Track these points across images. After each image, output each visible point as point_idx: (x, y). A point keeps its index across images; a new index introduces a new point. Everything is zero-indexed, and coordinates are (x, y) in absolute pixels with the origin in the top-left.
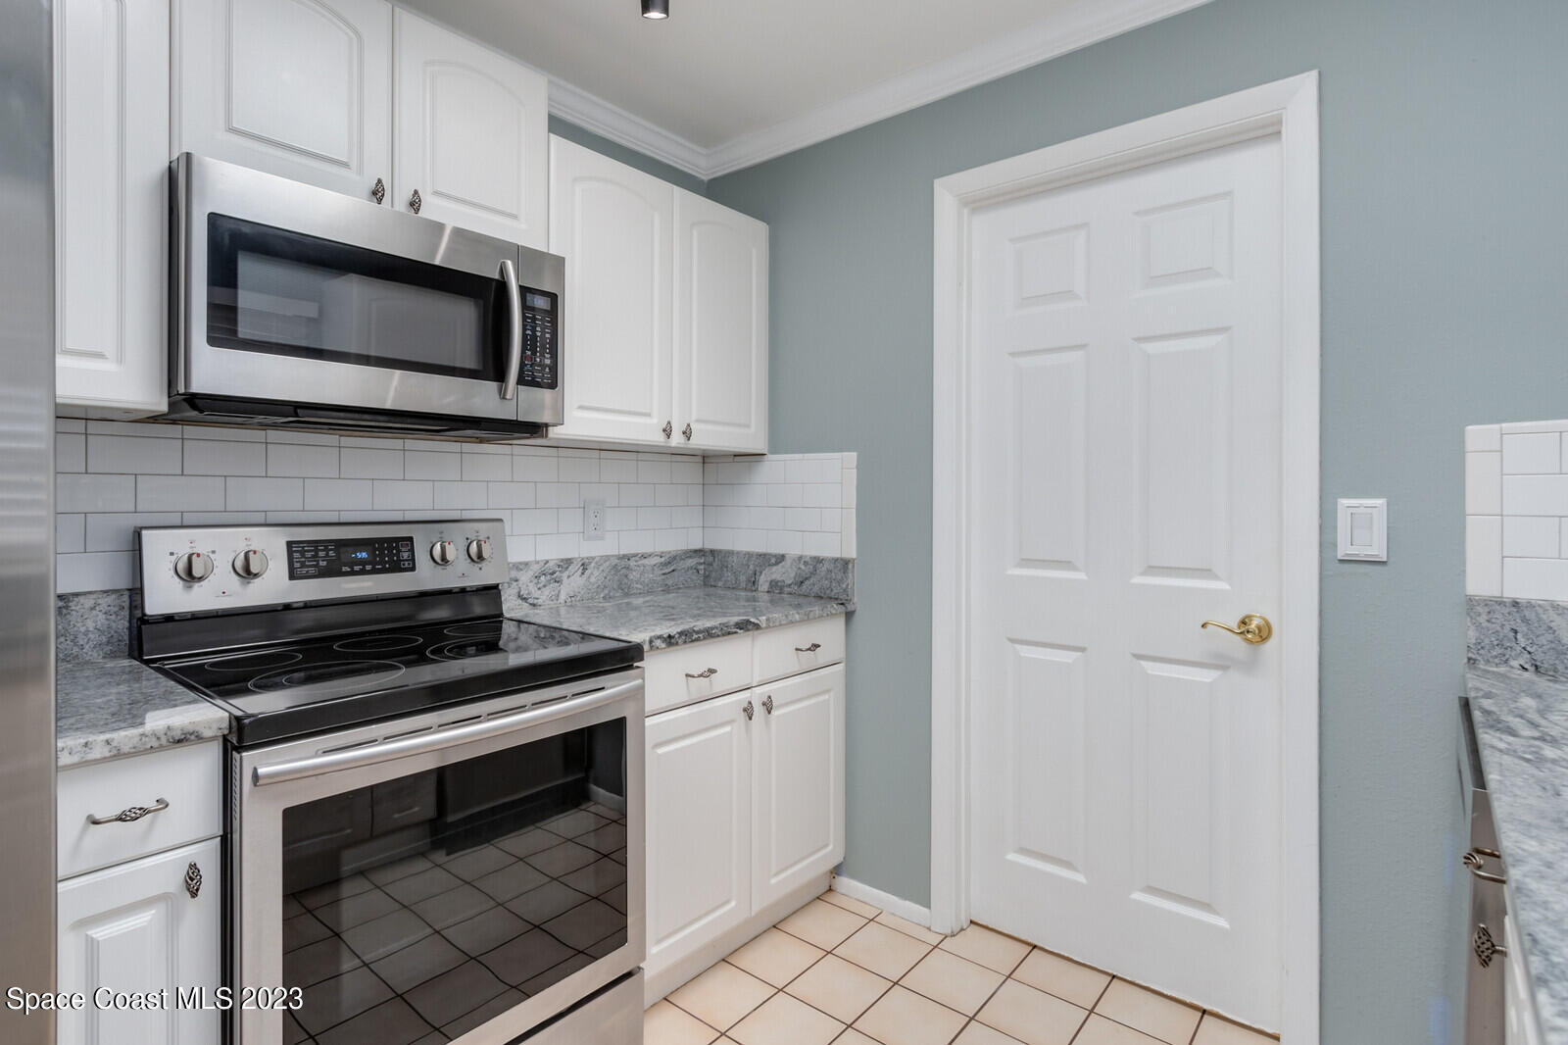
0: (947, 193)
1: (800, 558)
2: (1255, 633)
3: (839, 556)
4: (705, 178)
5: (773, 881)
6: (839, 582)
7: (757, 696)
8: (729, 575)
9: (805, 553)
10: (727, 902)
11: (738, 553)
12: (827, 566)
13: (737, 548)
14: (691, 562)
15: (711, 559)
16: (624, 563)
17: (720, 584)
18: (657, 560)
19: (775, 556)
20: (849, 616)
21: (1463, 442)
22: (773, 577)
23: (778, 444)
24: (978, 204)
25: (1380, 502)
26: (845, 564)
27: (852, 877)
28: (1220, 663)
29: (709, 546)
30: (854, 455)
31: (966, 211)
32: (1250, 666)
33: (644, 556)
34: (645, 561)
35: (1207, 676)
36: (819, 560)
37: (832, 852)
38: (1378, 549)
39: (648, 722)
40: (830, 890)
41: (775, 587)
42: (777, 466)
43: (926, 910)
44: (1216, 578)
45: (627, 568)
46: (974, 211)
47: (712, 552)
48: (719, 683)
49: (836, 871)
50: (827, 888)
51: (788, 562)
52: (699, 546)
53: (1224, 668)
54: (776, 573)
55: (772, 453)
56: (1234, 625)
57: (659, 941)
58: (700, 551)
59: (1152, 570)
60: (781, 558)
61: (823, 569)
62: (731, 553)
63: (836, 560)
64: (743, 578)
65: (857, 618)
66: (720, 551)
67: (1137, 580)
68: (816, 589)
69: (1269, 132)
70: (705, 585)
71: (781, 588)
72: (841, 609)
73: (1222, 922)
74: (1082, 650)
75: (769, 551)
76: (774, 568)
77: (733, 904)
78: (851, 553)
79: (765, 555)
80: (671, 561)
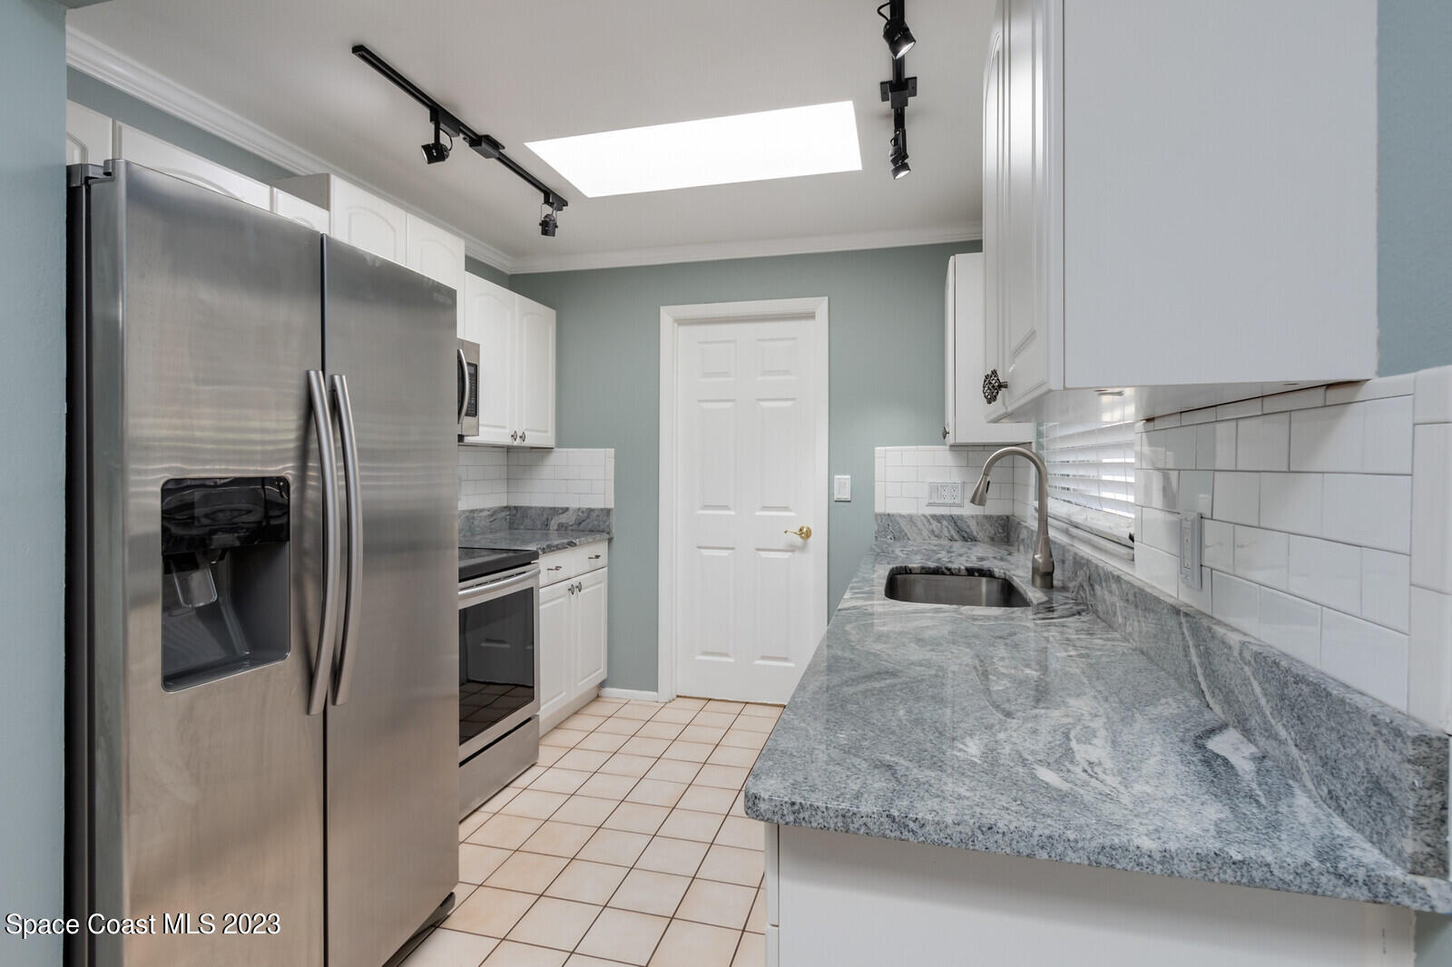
0: (667, 314)
1: (579, 509)
2: (805, 534)
3: (603, 507)
4: (509, 273)
5: (580, 684)
6: (605, 522)
7: (575, 581)
8: (528, 522)
9: (581, 506)
10: (561, 693)
11: (535, 508)
12: (596, 513)
13: (533, 505)
14: (503, 514)
15: (515, 512)
16: (471, 515)
17: (522, 527)
18: (487, 513)
19: (562, 509)
20: (610, 540)
21: (874, 453)
22: (560, 521)
23: (562, 441)
24: (681, 322)
25: (848, 477)
26: (608, 511)
27: (612, 687)
28: (792, 549)
29: (513, 504)
30: (613, 450)
31: (676, 325)
32: (803, 548)
33: (481, 511)
34: (481, 514)
35: (787, 555)
36: (591, 510)
37: (601, 674)
38: (848, 497)
39: (541, 591)
40: (598, 696)
41: (562, 527)
42: (561, 456)
43: (655, 693)
44: (790, 511)
45: (473, 518)
46: (679, 324)
47: (515, 508)
48: (561, 574)
49: (602, 685)
50: (596, 695)
51: (570, 512)
52: (505, 505)
53: (793, 551)
54: (563, 519)
55: (558, 447)
56: (797, 531)
57: (545, 703)
58: (506, 507)
59: (765, 508)
60: (567, 509)
61: (594, 515)
62: (530, 508)
63: (602, 510)
64: (538, 523)
65: (615, 540)
66: (522, 507)
67: (758, 513)
68: (590, 526)
69: (810, 316)
70: (510, 528)
71: (566, 527)
72: (607, 536)
73: (792, 665)
74: (733, 549)
75: (556, 506)
76: (561, 516)
77: (564, 693)
78: (611, 505)
79: (554, 508)
80: (494, 512)
